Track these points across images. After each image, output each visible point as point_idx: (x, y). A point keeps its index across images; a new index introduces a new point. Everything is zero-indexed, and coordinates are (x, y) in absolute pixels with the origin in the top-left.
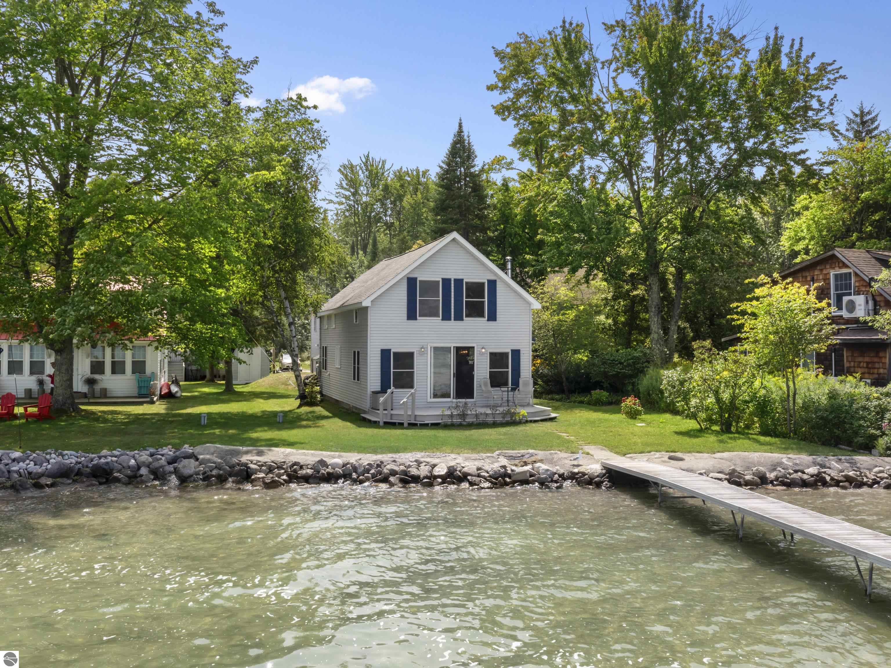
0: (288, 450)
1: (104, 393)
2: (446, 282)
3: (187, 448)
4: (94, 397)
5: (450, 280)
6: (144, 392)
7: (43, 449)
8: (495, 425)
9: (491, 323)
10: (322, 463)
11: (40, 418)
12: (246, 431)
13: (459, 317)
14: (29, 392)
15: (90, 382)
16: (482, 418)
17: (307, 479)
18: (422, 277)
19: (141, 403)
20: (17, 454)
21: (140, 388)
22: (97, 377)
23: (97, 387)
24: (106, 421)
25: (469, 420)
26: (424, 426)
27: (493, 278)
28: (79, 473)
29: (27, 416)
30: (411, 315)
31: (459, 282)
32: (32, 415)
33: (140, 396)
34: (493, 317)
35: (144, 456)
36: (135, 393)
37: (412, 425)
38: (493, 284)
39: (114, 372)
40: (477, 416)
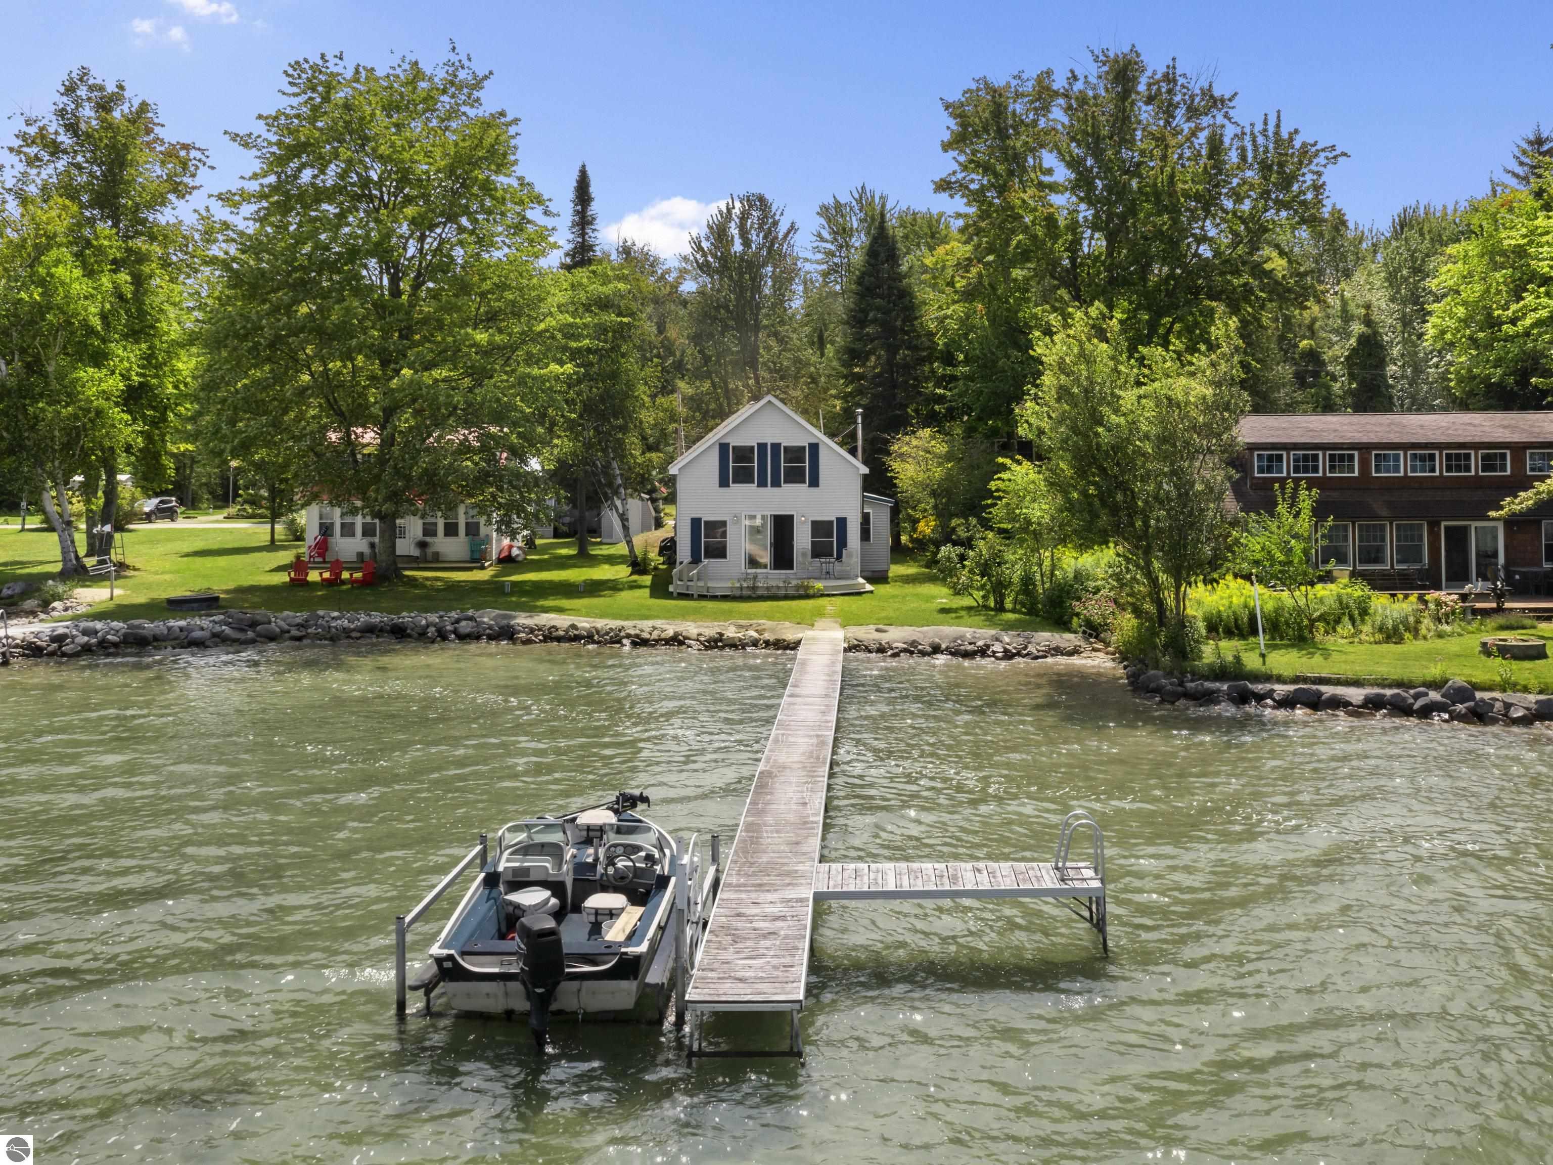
0: (552, 616)
1: (437, 557)
2: (762, 447)
3: (470, 613)
4: (426, 561)
5: (765, 445)
6: (477, 556)
7: (356, 611)
8: (786, 598)
9: (813, 489)
10: (574, 627)
11: (364, 583)
12: (538, 599)
13: (776, 483)
14: (361, 555)
15: (422, 545)
16: (774, 591)
17: (559, 639)
18: (735, 441)
19: (470, 569)
20: (336, 614)
21: (472, 552)
22: (428, 539)
23: (430, 551)
24: (424, 587)
25: (759, 592)
26: (714, 598)
27: (814, 441)
28: (381, 630)
29: (352, 581)
30: (724, 482)
31: (776, 447)
32: (357, 581)
33: (473, 561)
34: (814, 482)
35: (434, 618)
36: (468, 558)
37: (702, 597)
38: (814, 448)
39: (446, 534)
40: (768, 588)
